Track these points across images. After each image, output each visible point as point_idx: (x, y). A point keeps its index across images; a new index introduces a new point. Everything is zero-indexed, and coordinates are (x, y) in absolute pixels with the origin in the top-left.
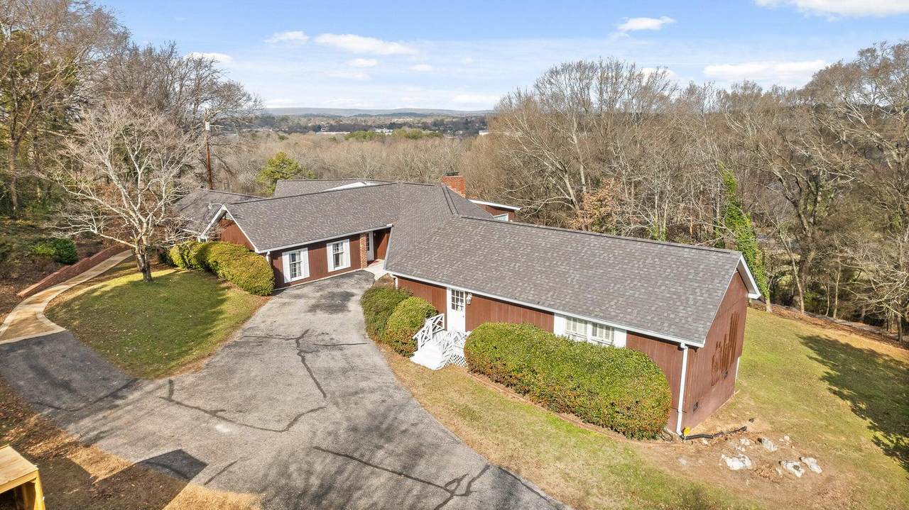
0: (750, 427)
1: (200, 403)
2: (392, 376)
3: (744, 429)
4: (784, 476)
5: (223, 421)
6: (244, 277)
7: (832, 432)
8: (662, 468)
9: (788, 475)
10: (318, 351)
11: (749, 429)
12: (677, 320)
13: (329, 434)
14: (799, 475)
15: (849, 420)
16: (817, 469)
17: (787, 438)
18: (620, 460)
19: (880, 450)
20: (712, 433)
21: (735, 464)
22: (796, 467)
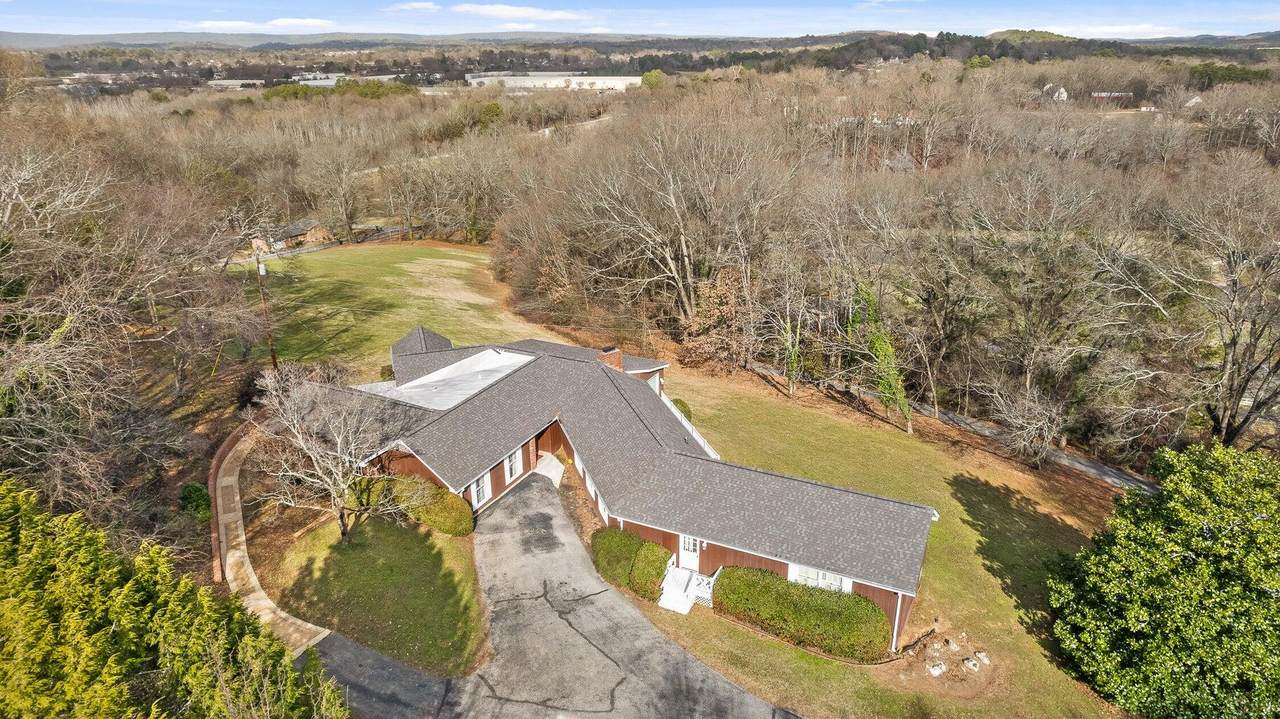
0: (937, 627)
1: (524, 696)
2: (656, 629)
3: (933, 631)
4: (967, 672)
5: (560, 712)
6: (449, 523)
7: (993, 619)
8: (890, 687)
9: (970, 672)
10: (574, 610)
11: (937, 630)
12: (893, 573)
13: (648, 704)
14: (976, 670)
15: (1002, 602)
16: (986, 661)
17: (964, 634)
18: (861, 685)
19: (1023, 629)
20: (913, 640)
21: (936, 672)
22: (975, 665)
